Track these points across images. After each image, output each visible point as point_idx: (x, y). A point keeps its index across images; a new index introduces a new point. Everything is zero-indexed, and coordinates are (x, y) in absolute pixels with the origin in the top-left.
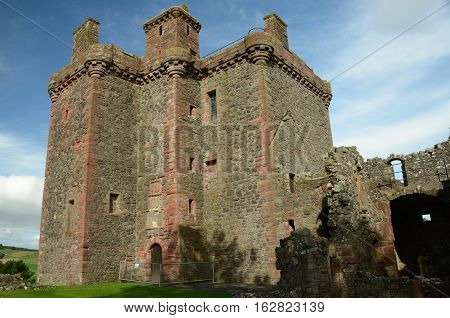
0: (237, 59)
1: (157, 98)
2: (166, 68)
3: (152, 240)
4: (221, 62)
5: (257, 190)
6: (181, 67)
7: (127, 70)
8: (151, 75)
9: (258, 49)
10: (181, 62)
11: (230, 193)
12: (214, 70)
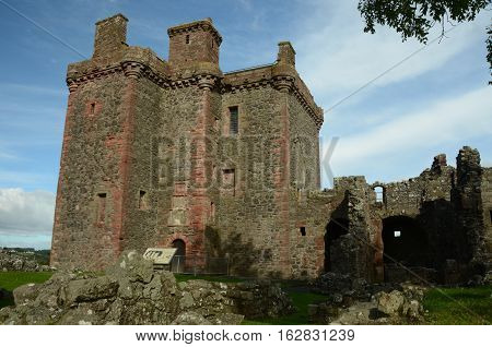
0: (262, 83)
1: (184, 106)
2: (197, 80)
3: (175, 236)
4: (246, 83)
5: (274, 200)
6: (212, 81)
7: (158, 75)
8: (179, 82)
9: (284, 79)
10: (213, 77)
11: (247, 199)
12: (237, 87)
